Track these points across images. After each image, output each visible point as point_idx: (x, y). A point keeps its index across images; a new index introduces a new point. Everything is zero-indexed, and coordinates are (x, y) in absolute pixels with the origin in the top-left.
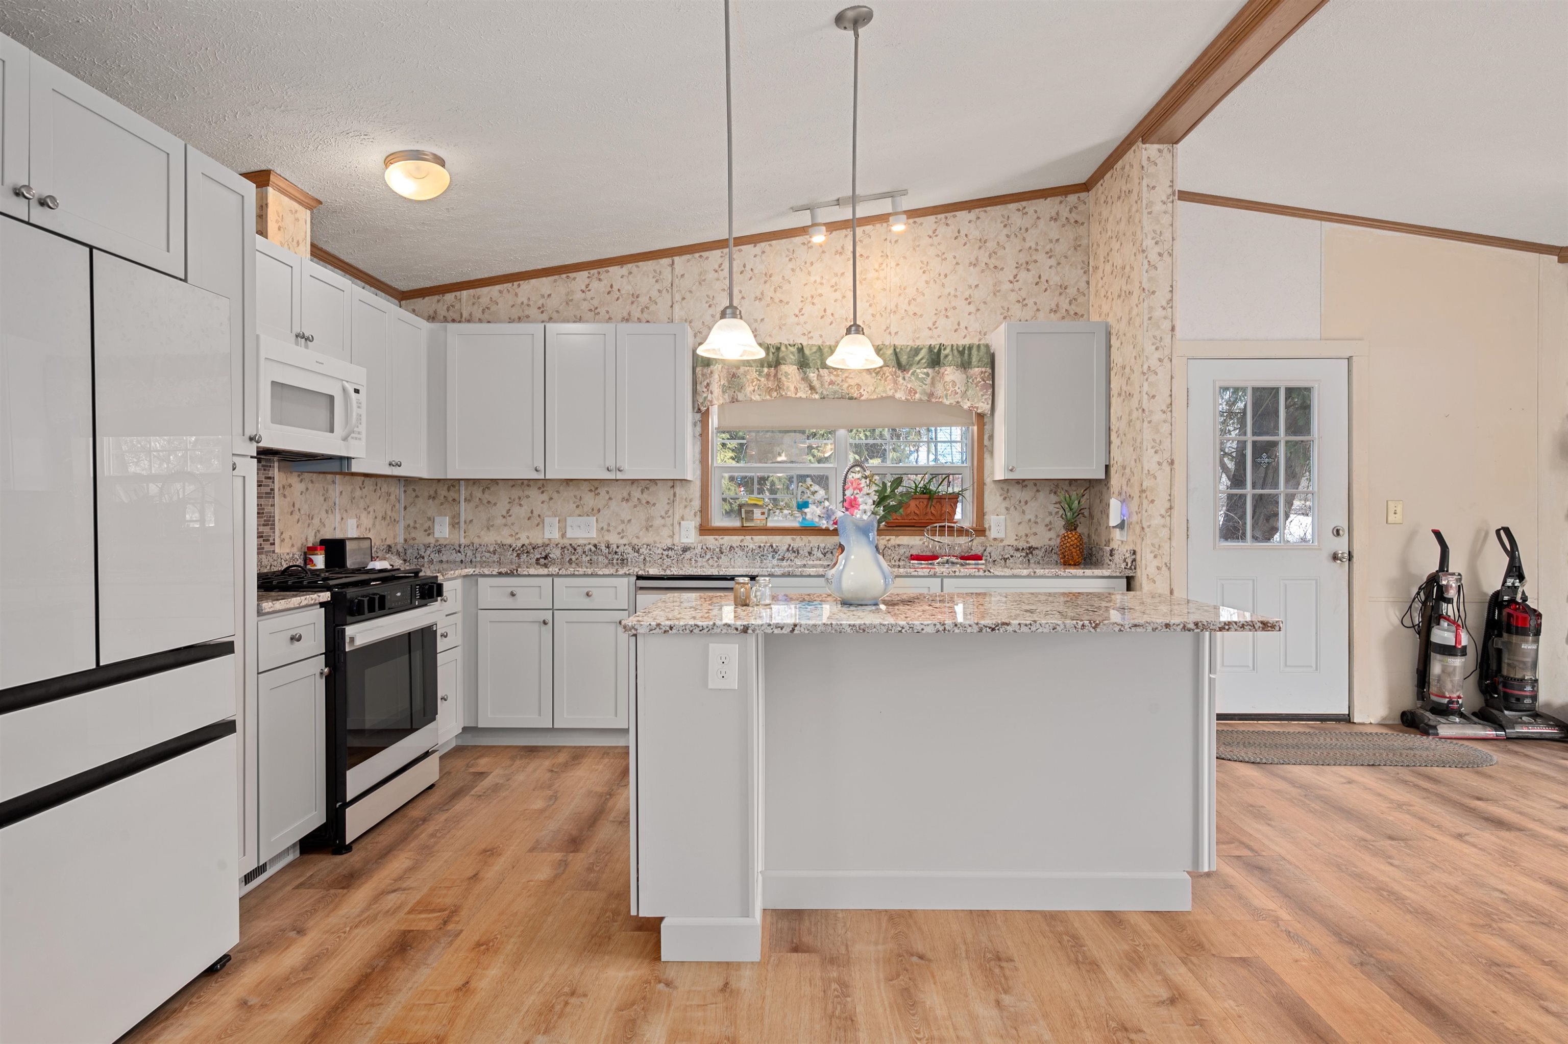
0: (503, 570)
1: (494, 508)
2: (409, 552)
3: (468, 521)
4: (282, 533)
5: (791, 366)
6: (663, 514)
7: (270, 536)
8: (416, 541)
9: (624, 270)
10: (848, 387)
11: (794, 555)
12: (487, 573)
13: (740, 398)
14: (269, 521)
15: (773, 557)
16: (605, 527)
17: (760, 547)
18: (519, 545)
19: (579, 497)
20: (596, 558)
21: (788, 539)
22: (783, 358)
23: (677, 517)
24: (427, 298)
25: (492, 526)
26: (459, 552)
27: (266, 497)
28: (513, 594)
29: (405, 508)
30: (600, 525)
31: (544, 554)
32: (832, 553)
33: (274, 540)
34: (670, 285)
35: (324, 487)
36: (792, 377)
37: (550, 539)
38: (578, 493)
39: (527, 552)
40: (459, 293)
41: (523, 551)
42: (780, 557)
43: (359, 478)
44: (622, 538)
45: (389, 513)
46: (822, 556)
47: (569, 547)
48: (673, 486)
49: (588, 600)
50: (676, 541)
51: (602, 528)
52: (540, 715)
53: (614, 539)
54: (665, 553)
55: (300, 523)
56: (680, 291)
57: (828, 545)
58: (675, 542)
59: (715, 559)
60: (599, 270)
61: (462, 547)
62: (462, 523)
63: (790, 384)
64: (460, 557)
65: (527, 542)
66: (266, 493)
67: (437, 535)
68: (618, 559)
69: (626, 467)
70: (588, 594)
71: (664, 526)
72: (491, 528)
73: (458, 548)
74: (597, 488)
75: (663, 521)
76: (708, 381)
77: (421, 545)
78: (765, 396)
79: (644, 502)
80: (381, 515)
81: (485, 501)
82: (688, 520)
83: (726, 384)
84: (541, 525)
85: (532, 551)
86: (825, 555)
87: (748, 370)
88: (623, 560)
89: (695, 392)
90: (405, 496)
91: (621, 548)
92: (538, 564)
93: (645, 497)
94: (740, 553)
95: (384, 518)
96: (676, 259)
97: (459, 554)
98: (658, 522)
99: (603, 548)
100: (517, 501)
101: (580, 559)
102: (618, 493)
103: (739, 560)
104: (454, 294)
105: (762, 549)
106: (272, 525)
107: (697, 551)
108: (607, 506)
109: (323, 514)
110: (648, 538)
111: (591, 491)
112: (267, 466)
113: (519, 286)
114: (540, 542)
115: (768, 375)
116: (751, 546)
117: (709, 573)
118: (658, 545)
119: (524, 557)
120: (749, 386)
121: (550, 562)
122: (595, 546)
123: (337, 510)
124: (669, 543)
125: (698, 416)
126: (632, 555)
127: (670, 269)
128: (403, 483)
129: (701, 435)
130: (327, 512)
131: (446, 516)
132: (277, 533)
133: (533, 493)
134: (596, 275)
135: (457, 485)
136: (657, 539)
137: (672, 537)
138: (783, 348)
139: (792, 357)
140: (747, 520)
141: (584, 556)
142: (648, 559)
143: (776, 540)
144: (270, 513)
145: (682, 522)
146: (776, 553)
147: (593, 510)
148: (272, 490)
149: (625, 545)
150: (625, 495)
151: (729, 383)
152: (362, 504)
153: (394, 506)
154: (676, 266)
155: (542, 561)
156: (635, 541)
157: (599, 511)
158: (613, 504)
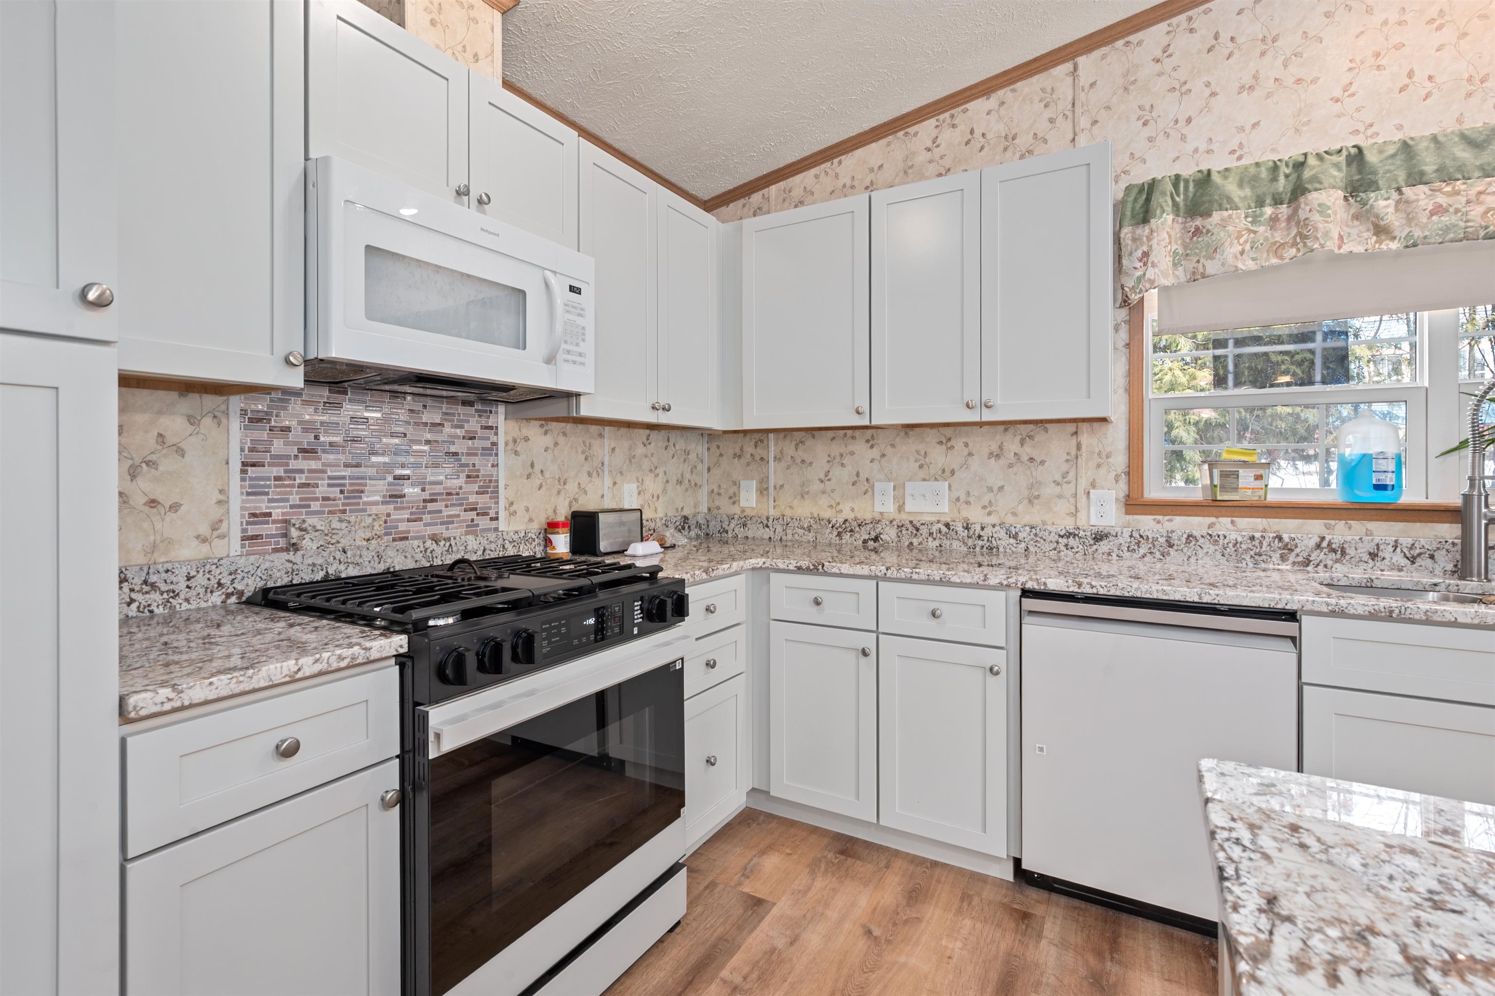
0: (804, 564)
1: (809, 468)
2: (712, 524)
3: (778, 487)
4: (512, 504)
5: (1332, 191)
6: (1058, 477)
7: (490, 508)
8: (721, 511)
9: (992, 102)
10: (1486, 213)
11: (1332, 556)
12: (781, 566)
13: (1210, 270)
14: (489, 487)
15: (1283, 558)
16: (963, 497)
17: (1252, 538)
18: (841, 520)
19: (923, 453)
20: (948, 543)
21: (1315, 527)
22: (1315, 179)
23: (1083, 483)
24: (731, 205)
25: (807, 493)
26: (767, 526)
27: (482, 455)
28: (817, 603)
29: (709, 470)
30: (956, 494)
31: (873, 535)
32: (1432, 557)
33: (497, 513)
34: (1070, 106)
35: (584, 442)
36: (1335, 213)
37: (881, 513)
38: (922, 447)
39: (851, 531)
40: (767, 189)
41: (844, 529)
42: (1300, 559)
43: (642, 431)
44: (989, 514)
45: (687, 475)
46: (1404, 562)
47: (909, 526)
48: (1076, 433)
49: (934, 622)
50: (1082, 522)
51: (958, 499)
52: (858, 797)
53: (976, 515)
54: (1063, 541)
55: (544, 489)
56: (1088, 111)
57: (1423, 542)
58: (1079, 524)
59: (1158, 555)
60: (952, 112)
61: (771, 520)
62: (771, 489)
63: (1331, 226)
64: (767, 533)
65: (850, 516)
66: (483, 449)
67: (743, 503)
68: (982, 547)
69: (998, 400)
70: (934, 614)
71: (1060, 497)
72: (806, 496)
73: (765, 522)
74: (950, 439)
75: (1058, 489)
76: (1145, 248)
77: (725, 516)
78: (1267, 259)
79: (1025, 458)
80: (675, 479)
81: (798, 461)
82: (1103, 488)
83: (1181, 251)
84: (870, 494)
85: (857, 529)
86: (1413, 560)
87: (1230, 216)
88: (992, 549)
89: (1118, 268)
90: (709, 456)
91: (988, 531)
92: (865, 548)
93: (1028, 450)
94: (1209, 547)
95: (680, 482)
96: (1082, 60)
97: (767, 529)
98: (1050, 490)
99: (960, 529)
100: (838, 459)
101: (925, 543)
102: (983, 444)
103: (1207, 559)
104: (761, 193)
105: (1256, 543)
106: (492, 492)
107: (1121, 540)
108: (965, 465)
109: (584, 478)
110: (1034, 515)
111: (941, 443)
112: (485, 411)
113: (840, 163)
114: (868, 516)
115: (1274, 220)
116: (1233, 536)
117: (1177, 597)
118: (1049, 528)
119: (846, 537)
120: (1231, 244)
121: (882, 545)
122: (947, 525)
123: (606, 473)
124: (1069, 524)
125: (1123, 313)
126: (1005, 542)
127: (1070, 80)
128: (706, 438)
129: (1128, 345)
130: (590, 474)
131: (752, 479)
132: (502, 503)
133: (859, 447)
134: (948, 120)
135: (766, 440)
136: (1048, 517)
137: (1075, 514)
138: (1312, 161)
139: (1336, 173)
140: (1224, 488)
141: (930, 539)
142: (1032, 549)
143: (1288, 527)
144: (492, 476)
145: (1092, 491)
146: (1291, 550)
147: (944, 471)
148: (494, 444)
149: (994, 526)
150: (994, 447)
151: (1185, 247)
152: (646, 464)
153: (695, 467)
154: (1080, 72)
155: (871, 544)
156: (1010, 520)
157: (953, 472)
158: (975, 462)
